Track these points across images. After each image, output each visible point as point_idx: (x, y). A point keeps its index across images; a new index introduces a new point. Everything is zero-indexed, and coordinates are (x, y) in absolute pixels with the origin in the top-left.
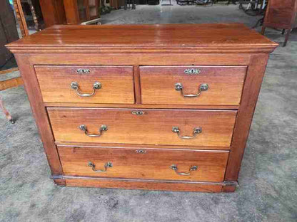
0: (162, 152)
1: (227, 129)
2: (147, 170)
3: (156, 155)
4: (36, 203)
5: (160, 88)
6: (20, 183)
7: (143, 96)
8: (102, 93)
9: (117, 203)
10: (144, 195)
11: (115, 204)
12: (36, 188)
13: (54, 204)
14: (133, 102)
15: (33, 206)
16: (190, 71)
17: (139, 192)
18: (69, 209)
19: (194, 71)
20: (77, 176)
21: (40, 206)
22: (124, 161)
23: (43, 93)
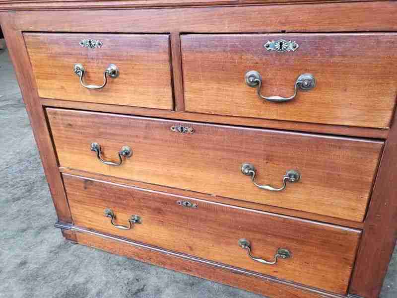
0: (223, 211)
1: (357, 182)
2: (197, 241)
3: (212, 215)
4: (29, 261)
5: (218, 80)
6: (24, 226)
7: (187, 96)
8: (120, 87)
9: (142, 290)
10: (192, 284)
11: (139, 291)
12: (39, 239)
13: (52, 268)
14: (170, 108)
15: (23, 263)
16: (278, 46)
17: (186, 278)
18: (68, 281)
19: (284, 46)
20: (91, 229)
21: (32, 266)
22: (160, 217)
23: (39, 82)
